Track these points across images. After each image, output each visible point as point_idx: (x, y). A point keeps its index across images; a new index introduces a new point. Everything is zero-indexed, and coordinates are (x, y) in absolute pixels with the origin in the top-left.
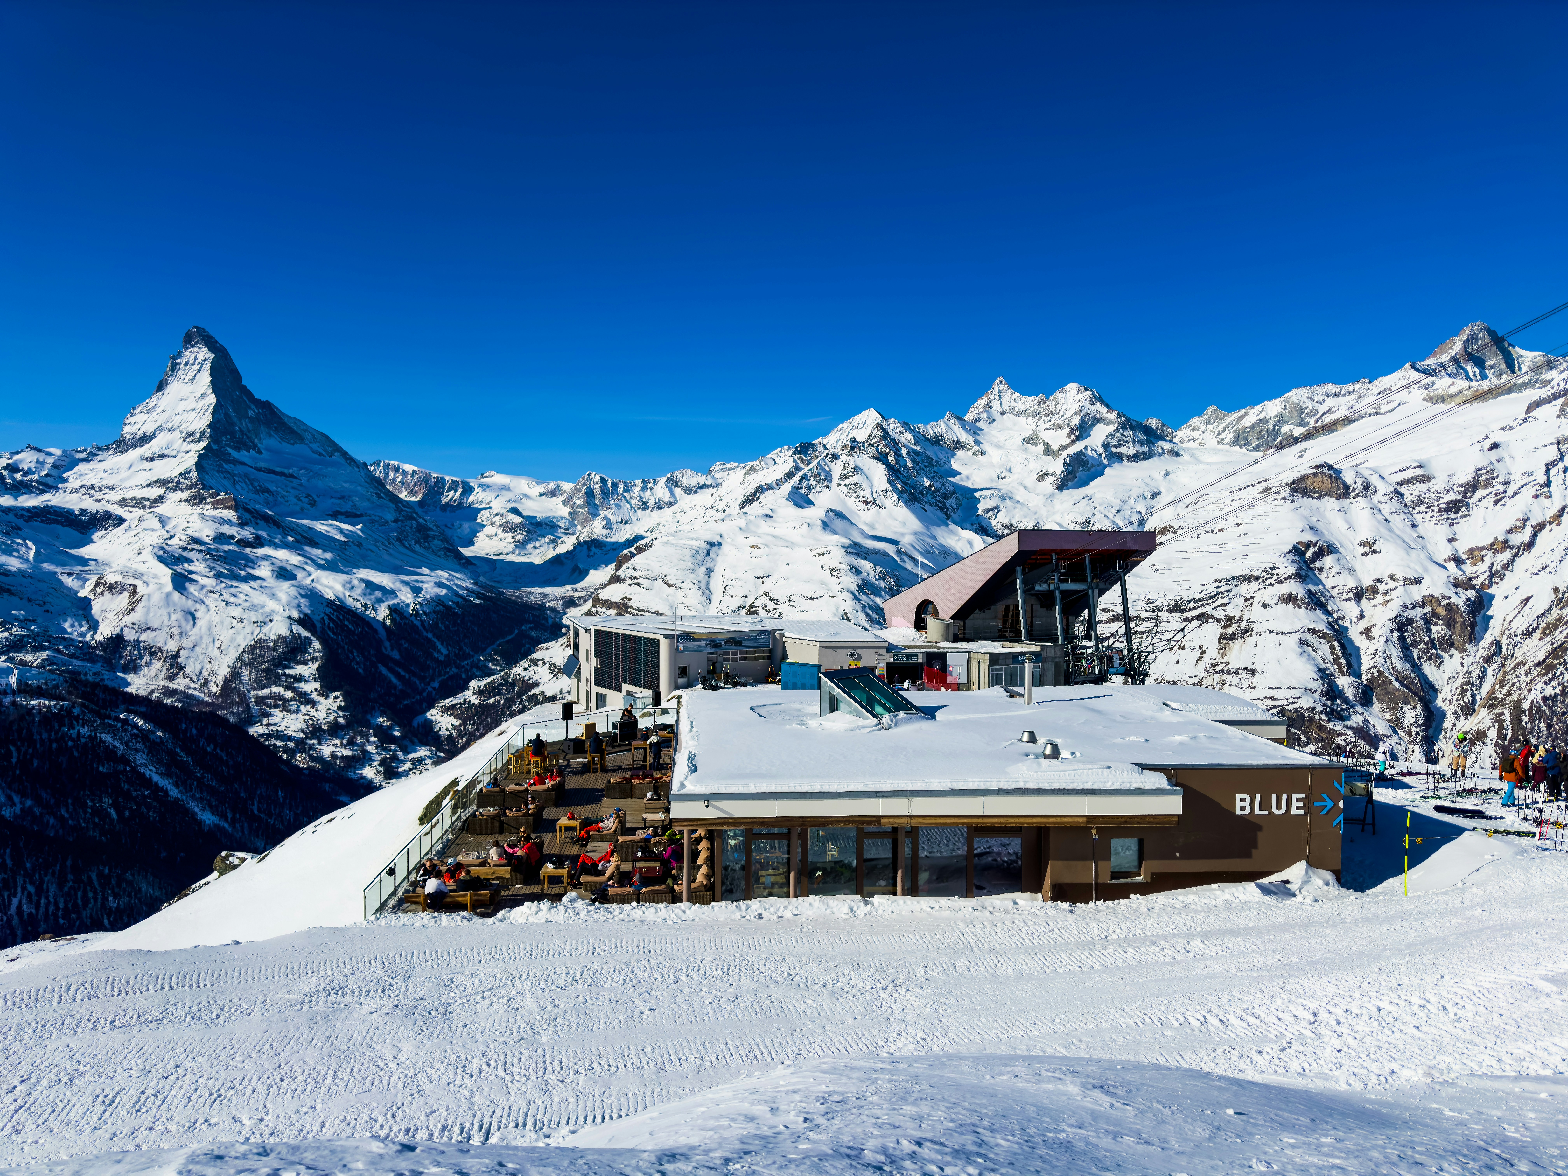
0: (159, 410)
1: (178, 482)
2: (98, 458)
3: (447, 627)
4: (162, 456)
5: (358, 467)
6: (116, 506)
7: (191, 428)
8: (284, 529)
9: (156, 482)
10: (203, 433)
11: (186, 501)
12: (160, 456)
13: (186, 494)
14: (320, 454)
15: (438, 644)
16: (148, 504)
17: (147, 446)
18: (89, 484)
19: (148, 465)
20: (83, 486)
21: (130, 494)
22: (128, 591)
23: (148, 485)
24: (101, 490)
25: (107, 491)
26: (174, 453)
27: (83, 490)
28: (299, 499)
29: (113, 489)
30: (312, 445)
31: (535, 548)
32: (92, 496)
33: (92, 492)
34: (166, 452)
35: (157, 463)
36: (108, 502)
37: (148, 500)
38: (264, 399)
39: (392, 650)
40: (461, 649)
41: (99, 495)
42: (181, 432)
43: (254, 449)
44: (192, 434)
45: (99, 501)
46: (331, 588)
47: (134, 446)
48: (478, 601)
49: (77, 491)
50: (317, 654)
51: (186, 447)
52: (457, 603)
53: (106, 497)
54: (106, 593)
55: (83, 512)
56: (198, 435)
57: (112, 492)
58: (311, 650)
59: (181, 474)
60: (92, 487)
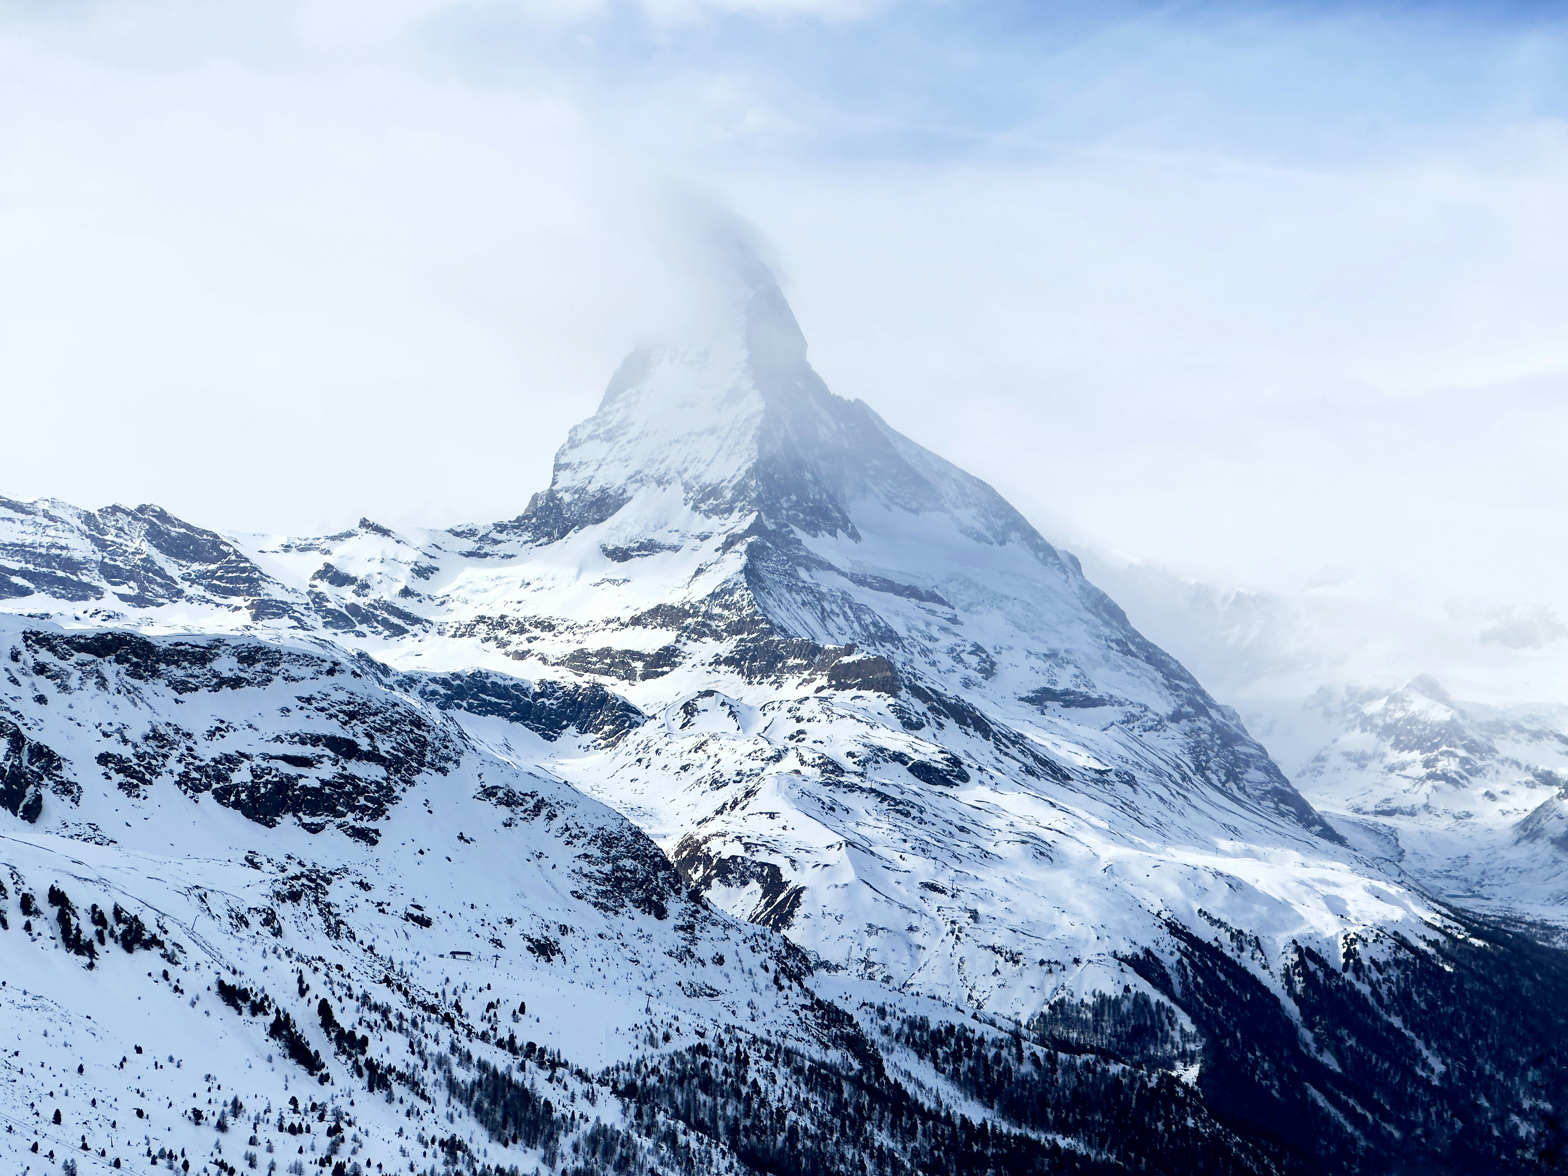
0: (633, 433)
1: (708, 615)
2: (501, 549)
3: (1431, 1004)
4: (649, 548)
5: (1063, 569)
6: (563, 670)
7: (711, 478)
8: (997, 741)
9: (656, 612)
10: (741, 490)
11: (729, 661)
12: (642, 547)
13: (727, 647)
14: (979, 538)
15: (1419, 1044)
16: (639, 665)
17: (611, 521)
18: (495, 615)
19: (616, 569)
20: (481, 619)
21: (594, 643)
22: (760, 878)
23: (636, 621)
24: (522, 631)
25: (537, 632)
26: (674, 540)
27: (482, 628)
28: (959, 659)
29: (551, 627)
30: (957, 513)
31: (1490, 796)
32: (502, 644)
33: (502, 634)
34: (659, 537)
35: (635, 563)
36: (544, 660)
37: (638, 656)
38: (849, 396)
39: (1320, 1050)
40: (1471, 1063)
41: (518, 642)
42: (687, 487)
43: (845, 529)
44: (715, 492)
45: (521, 656)
46: (1154, 889)
47: (580, 522)
48: (1478, 943)
49: (468, 631)
50: (1190, 1047)
51: (700, 524)
52: (1434, 944)
53: (536, 646)
54: (715, 882)
55: (548, 688)
56: (728, 495)
57: (547, 635)
58: (1176, 1036)
59: (714, 596)
60: (502, 623)
